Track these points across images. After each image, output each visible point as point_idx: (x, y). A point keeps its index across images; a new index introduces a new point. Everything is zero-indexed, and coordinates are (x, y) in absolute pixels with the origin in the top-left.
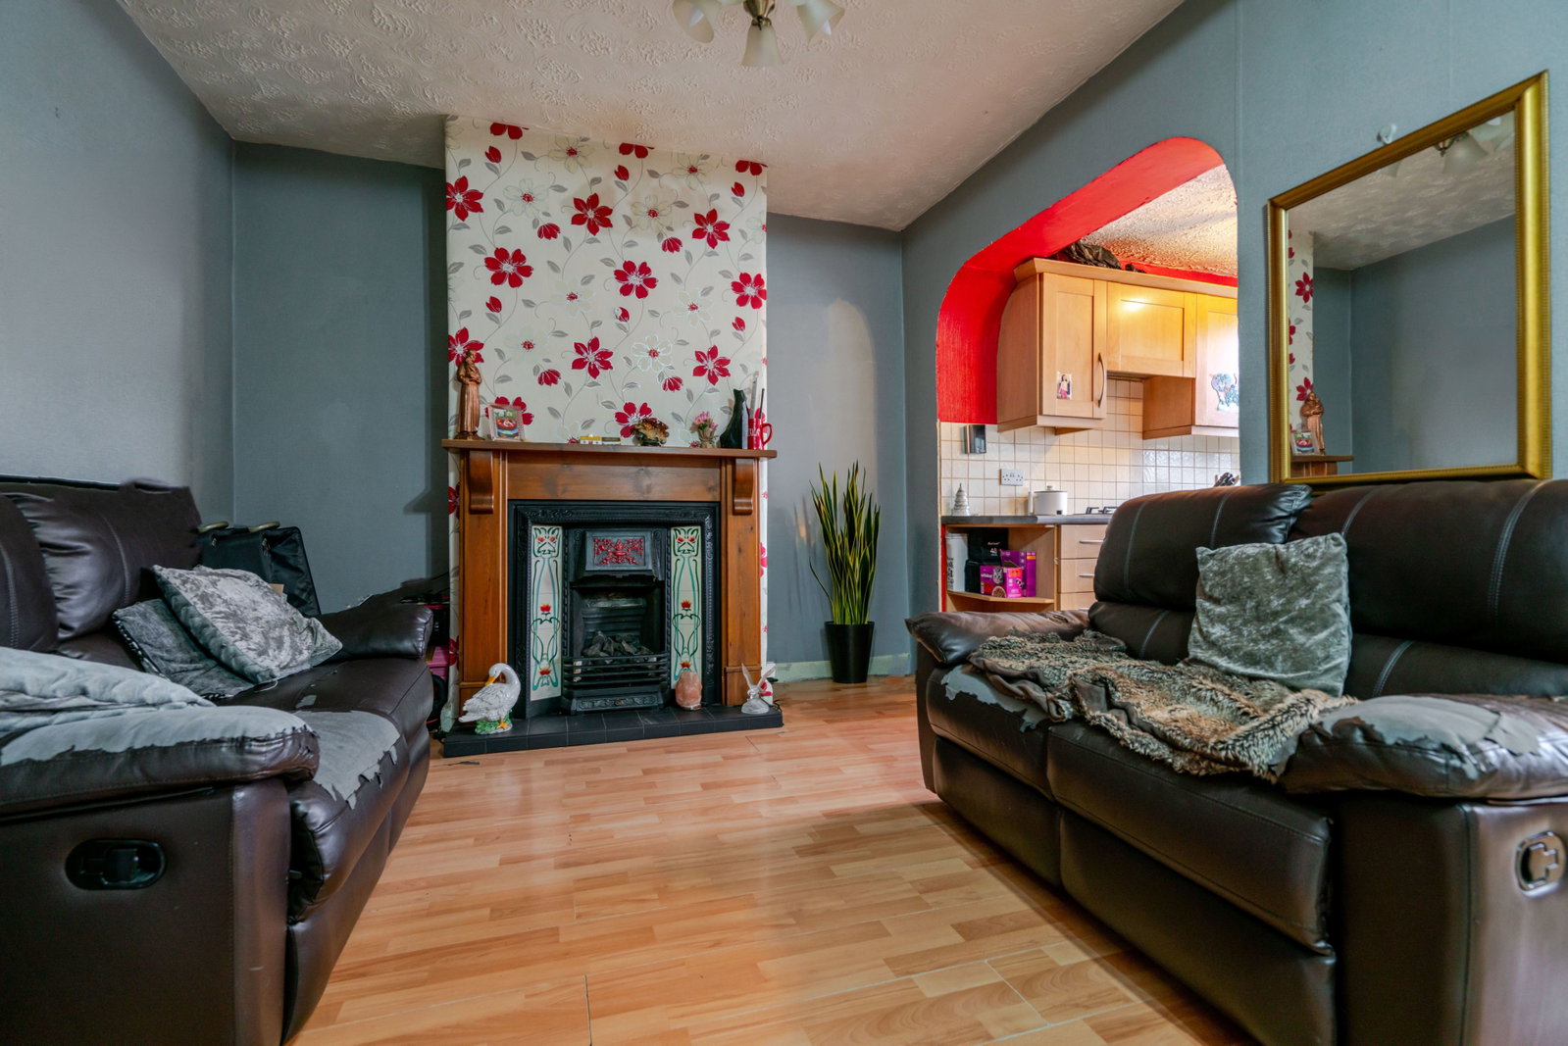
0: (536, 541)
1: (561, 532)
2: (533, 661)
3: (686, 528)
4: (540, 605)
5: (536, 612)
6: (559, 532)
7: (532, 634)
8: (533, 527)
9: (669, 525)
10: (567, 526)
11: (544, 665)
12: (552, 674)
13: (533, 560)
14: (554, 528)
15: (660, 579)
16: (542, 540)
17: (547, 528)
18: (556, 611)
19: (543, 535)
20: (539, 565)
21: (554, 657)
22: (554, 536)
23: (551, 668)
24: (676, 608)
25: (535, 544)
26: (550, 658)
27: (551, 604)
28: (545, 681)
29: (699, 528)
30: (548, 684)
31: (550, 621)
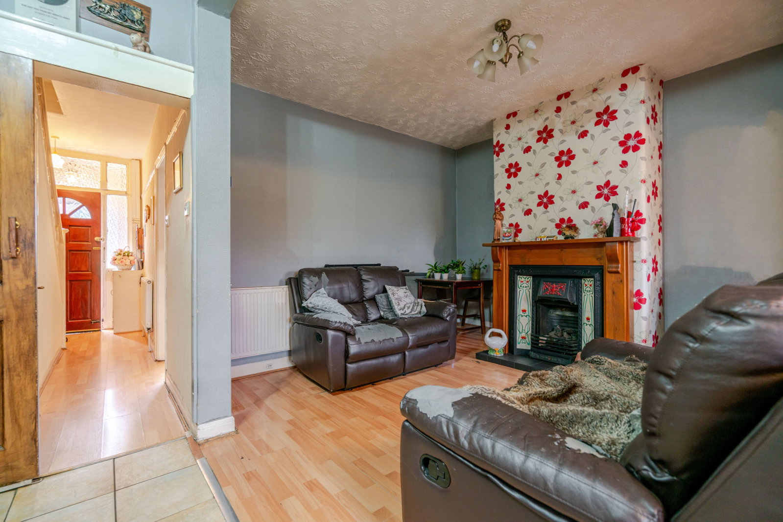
0: (520, 282)
1: (531, 278)
2: (518, 332)
3: (588, 279)
4: (522, 309)
5: (519, 312)
6: (531, 279)
7: (518, 321)
8: (518, 276)
9: (581, 278)
10: (534, 276)
11: (523, 334)
12: (527, 339)
13: (518, 290)
14: (528, 277)
15: (575, 304)
16: (522, 282)
17: (525, 277)
18: (529, 312)
19: (523, 280)
20: (521, 292)
21: (528, 332)
22: (528, 280)
23: (527, 337)
24: (585, 320)
25: (519, 284)
26: (526, 332)
27: (527, 309)
28: (524, 341)
29: (593, 279)
30: (525, 343)
31: (526, 316)
